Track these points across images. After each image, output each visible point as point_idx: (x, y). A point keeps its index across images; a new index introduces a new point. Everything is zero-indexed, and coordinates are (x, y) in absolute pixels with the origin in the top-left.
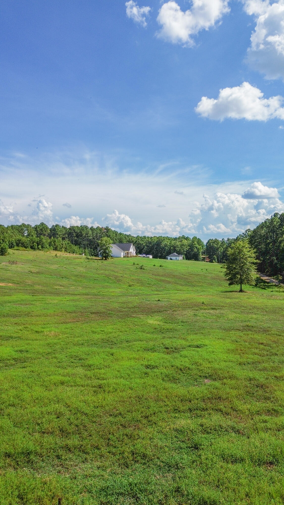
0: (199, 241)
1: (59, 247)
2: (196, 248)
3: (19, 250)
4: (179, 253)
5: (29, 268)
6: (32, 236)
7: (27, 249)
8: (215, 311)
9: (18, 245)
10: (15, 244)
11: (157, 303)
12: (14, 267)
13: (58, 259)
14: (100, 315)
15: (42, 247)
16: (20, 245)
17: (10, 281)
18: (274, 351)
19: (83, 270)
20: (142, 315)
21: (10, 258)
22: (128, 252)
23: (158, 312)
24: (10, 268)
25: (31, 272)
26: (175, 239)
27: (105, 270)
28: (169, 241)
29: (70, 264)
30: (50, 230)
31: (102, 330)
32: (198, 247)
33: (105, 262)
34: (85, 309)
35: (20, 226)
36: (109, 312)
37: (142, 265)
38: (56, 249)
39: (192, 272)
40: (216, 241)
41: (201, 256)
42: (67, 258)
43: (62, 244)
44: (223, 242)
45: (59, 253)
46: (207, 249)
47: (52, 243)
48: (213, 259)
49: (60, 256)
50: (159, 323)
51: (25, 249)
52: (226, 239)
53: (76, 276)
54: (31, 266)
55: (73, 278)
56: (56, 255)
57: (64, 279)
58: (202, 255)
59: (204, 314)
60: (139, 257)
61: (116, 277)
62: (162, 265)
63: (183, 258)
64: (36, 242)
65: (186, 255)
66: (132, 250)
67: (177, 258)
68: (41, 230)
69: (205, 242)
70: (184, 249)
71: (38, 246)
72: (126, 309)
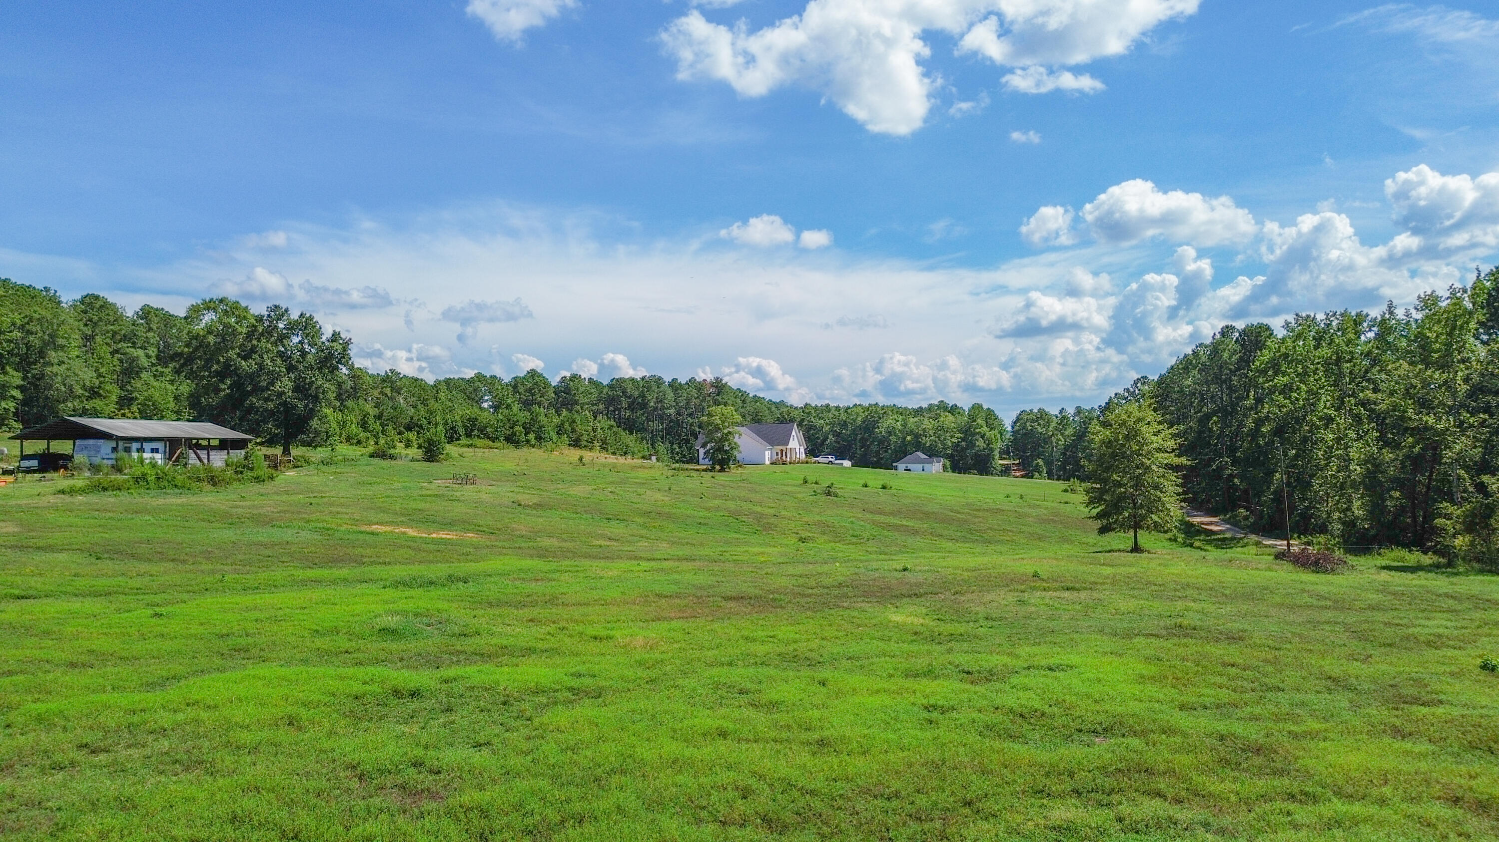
0: (991, 418)
1: (585, 437)
2: (983, 437)
3: (475, 447)
4: (932, 453)
5: (511, 494)
6: (508, 407)
7: (497, 444)
8: (1075, 594)
9: (469, 435)
10: (461, 431)
11: (900, 576)
12: (468, 491)
13: (587, 470)
14: (749, 603)
15: (539, 438)
16: (475, 432)
17: (467, 526)
18: (1272, 681)
19: (662, 498)
20: (868, 602)
21: (452, 467)
22: (783, 448)
23: (910, 596)
24: (458, 494)
25: (519, 505)
26: (919, 412)
27: (725, 498)
28: (900, 419)
29: (623, 482)
30: (555, 392)
31: (772, 634)
32: (988, 434)
33: (721, 477)
34: (701, 588)
35: (470, 381)
36: (771, 596)
37: (828, 484)
38: (576, 443)
39: (979, 504)
40: (1042, 416)
41: (999, 462)
42: (613, 468)
43: (594, 430)
44: (1064, 418)
45: (587, 455)
46: (1015, 442)
47: (567, 424)
48: (1033, 471)
49: (592, 462)
50: (922, 621)
51: (490, 443)
52: (1071, 411)
53: (647, 514)
54: (517, 490)
55: (639, 520)
56: (581, 459)
57: (614, 523)
58: (1001, 458)
59: (1047, 601)
60: (815, 463)
61: (759, 517)
62: (889, 483)
63: (945, 468)
64: (520, 423)
65: (950, 457)
66: (796, 444)
67: (927, 466)
68: (530, 391)
69: (1007, 419)
70: (945, 439)
71: (526, 435)
72: (815, 591)
